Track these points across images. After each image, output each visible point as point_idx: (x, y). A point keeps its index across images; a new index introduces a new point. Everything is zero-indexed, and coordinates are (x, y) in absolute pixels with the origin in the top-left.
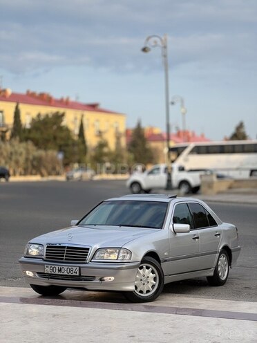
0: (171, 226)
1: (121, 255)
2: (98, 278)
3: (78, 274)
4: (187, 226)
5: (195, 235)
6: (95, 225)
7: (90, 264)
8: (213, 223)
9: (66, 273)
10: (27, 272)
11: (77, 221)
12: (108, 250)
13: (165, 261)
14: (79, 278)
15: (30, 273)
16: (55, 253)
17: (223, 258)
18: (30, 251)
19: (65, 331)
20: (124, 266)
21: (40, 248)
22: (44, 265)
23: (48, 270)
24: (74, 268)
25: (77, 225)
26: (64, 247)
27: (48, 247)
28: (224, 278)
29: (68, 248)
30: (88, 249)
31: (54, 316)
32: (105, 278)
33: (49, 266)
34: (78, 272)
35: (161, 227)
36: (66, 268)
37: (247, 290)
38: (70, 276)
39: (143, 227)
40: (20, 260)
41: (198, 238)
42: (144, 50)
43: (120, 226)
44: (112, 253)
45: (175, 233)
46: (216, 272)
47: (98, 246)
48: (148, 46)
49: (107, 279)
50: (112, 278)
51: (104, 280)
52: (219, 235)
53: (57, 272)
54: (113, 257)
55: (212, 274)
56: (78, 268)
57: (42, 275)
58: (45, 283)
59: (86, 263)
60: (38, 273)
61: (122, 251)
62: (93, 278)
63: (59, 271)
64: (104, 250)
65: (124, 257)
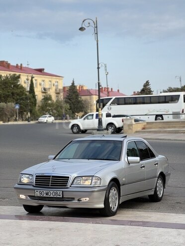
0: (126, 159)
1: (94, 181)
2: (76, 199)
3: (61, 197)
4: (138, 159)
5: (142, 165)
6: (69, 159)
7: (70, 189)
8: (153, 156)
9: (52, 196)
10: (21, 196)
11: (54, 156)
12: (84, 178)
13: (124, 185)
14: (62, 199)
15: (23, 197)
16: (43, 181)
17: (160, 181)
18: (22, 179)
19: (64, 242)
20: (96, 190)
21: (30, 177)
22: (34, 190)
23: (38, 194)
24: (58, 192)
25: (54, 159)
26: (50, 176)
27: (37, 176)
28: (160, 196)
29: (53, 176)
30: (68, 177)
31: (50, 230)
32: (82, 199)
33: (39, 191)
34: (61, 195)
35: (119, 159)
36: (52, 192)
37: (179, 204)
38: (55, 198)
39: (105, 160)
40: (15, 186)
41: (144, 167)
42: (81, 29)
43: (89, 159)
44: (87, 180)
45: (129, 163)
46: (156, 191)
47: (76, 175)
48: (83, 26)
49: (83, 200)
50: (88, 199)
51: (81, 201)
52: (157, 164)
53: (45, 195)
54: (88, 183)
55: (152, 193)
56: (61, 192)
57: (33, 197)
58: (34, 203)
59: (67, 188)
60: (29, 196)
61: (94, 178)
62: (73, 199)
63: (47, 194)
64: (80, 178)
65: (96, 182)
